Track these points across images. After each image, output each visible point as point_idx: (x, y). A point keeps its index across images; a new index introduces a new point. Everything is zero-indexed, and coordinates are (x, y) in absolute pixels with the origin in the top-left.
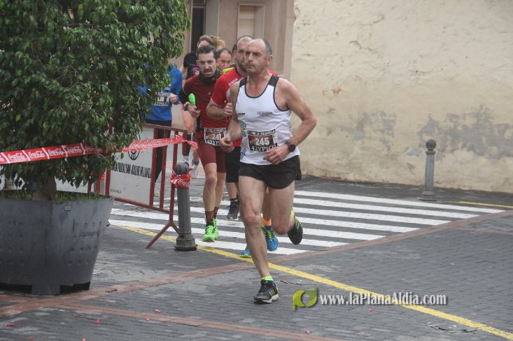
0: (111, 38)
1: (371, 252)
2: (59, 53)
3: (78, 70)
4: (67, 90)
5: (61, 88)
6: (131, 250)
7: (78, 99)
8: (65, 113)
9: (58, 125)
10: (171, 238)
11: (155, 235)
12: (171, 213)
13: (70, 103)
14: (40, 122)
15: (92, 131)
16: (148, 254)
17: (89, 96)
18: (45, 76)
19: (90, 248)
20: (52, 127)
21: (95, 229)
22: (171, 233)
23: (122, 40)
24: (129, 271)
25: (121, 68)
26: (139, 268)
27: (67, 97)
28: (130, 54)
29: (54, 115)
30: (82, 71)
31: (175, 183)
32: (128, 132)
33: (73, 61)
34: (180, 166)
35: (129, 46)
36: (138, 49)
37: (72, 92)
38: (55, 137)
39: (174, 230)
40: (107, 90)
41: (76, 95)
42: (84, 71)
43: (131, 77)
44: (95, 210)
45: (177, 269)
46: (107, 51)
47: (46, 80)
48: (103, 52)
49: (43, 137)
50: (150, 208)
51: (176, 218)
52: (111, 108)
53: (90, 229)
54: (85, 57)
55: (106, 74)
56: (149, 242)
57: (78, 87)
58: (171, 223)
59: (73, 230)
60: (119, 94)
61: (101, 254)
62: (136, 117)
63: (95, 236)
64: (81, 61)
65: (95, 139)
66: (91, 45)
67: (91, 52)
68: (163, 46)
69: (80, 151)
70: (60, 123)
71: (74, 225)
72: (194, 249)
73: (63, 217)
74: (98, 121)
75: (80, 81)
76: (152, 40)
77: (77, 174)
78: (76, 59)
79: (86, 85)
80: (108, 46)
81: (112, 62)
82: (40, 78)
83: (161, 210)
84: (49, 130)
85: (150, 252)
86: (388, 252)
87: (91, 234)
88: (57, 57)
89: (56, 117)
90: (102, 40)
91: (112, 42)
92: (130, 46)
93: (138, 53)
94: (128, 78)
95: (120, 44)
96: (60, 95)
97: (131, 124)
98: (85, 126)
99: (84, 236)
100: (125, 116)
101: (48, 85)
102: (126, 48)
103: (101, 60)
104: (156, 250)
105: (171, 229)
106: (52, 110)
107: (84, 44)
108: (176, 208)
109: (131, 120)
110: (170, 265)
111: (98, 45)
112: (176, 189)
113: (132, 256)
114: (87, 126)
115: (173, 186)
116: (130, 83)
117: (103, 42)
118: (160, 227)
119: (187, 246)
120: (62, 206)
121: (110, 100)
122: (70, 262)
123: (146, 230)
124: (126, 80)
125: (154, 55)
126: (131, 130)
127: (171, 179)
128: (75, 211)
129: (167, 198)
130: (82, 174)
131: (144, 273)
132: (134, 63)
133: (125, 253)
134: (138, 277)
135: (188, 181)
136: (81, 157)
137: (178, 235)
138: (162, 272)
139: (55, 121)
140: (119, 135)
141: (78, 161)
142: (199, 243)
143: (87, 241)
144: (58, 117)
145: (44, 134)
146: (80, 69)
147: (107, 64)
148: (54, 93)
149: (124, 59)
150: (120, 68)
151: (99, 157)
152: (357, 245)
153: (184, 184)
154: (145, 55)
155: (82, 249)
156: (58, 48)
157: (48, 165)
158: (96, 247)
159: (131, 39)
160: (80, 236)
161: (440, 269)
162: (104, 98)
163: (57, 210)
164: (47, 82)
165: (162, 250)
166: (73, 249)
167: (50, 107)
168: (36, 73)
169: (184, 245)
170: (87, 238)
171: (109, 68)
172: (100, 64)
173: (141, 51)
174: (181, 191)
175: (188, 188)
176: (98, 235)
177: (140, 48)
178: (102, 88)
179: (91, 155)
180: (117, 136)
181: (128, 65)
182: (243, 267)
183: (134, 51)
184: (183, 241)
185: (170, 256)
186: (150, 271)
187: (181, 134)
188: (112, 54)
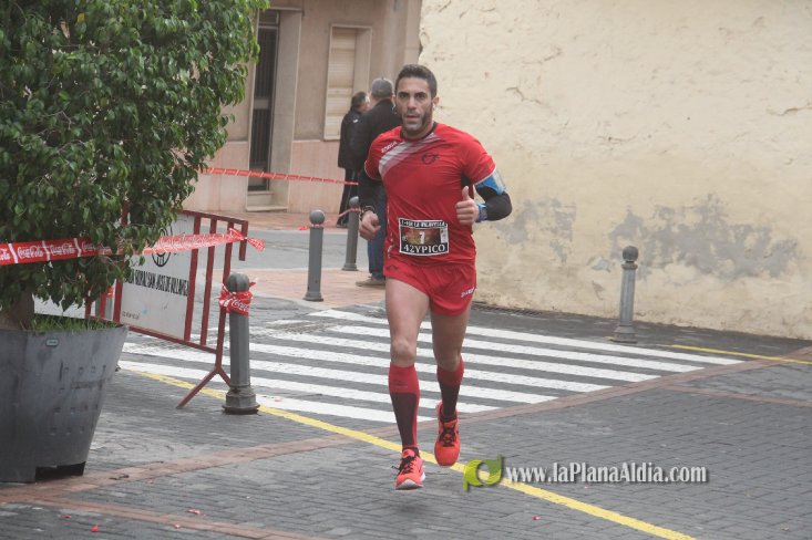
0: (129, 69)
1: (536, 423)
2: (44, 91)
3: (73, 120)
4: (55, 151)
5: (47, 149)
6: (153, 411)
7: (73, 166)
8: (51, 190)
9: (40, 209)
10: (218, 392)
11: (192, 387)
12: (219, 352)
13: (60, 172)
14: (10, 204)
15: (95, 218)
16: (180, 418)
17: (91, 162)
18: (20, 128)
19: (86, 407)
20: (30, 211)
21: (95, 377)
22: (217, 385)
23: (147, 73)
24: (148, 445)
25: (145, 118)
26: (163, 441)
27: (55, 163)
28: (159, 96)
29: (33, 191)
30: (80, 121)
31: (226, 304)
32: (152, 221)
33: (66, 104)
34: (234, 278)
35: (158, 84)
36: (173, 89)
37: (64, 156)
38: (33, 227)
39: (222, 380)
40: (121, 153)
41: (71, 159)
42: (83, 122)
43: (161, 134)
44: (96, 348)
45: (226, 443)
46: (123, 91)
47: (22, 134)
48: (116, 92)
49: (14, 227)
50: (186, 343)
51: (226, 361)
52: (126, 183)
53: (88, 376)
54: (87, 98)
55: (121, 128)
56: (182, 398)
57: (73, 148)
58: (218, 369)
59: (60, 377)
60: (139, 161)
61: (104, 416)
62: (166, 199)
63: (95, 389)
64: (79, 106)
65: (99, 232)
66: (96, 81)
67: (97, 90)
68: (214, 85)
70: (42, 206)
71: (62, 370)
72: (254, 411)
73: (44, 357)
74: (105, 204)
75: (76, 137)
76: (196, 75)
77: (68, 290)
78: (71, 101)
79: (86, 144)
80: (125, 83)
81: (130, 108)
82: (13, 130)
83: (202, 347)
84: (25, 216)
85: (185, 414)
86: (562, 423)
87: (89, 385)
88: (40, 96)
89: (36, 195)
90: (114, 72)
91: (132, 77)
92: (160, 84)
93: (173, 95)
94: (156, 136)
95: (145, 79)
96: (44, 160)
97: (159, 210)
98: (83, 212)
99: (78, 388)
100: (150, 197)
101: (26, 142)
102: (154, 87)
103: (112, 106)
104: (192, 411)
105: (217, 378)
106: (31, 184)
107: (86, 78)
108: (227, 344)
109: (159, 204)
110: (214, 437)
111: (108, 80)
112: (228, 315)
113: (153, 420)
114: (87, 212)
115: (223, 310)
116: (159, 144)
117: (116, 76)
118: (201, 375)
119: (243, 407)
120: (42, 338)
121: (127, 170)
122: (54, 429)
123: (177, 378)
124: (152, 139)
125: (198, 99)
126: (158, 219)
127: (220, 299)
128: (66, 348)
129: (213, 328)
130: (76, 290)
131: (172, 450)
132: (166, 111)
133: (143, 416)
134: (163, 455)
135: (248, 302)
136: (73, 259)
137: (229, 388)
138: (202, 447)
139: (35, 201)
140: (140, 228)
141: (69, 267)
142: (265, 404)
143: (82, 395)
144: (40, 195)
145: (16, 222)
146: (77, 118)
147: (122, 111)
148: (35, 156)
149: (150, 104)
150: (143, 119)
151: (104, 262)
152: (513, 411)
153: (242, 307)
154: (185, 99)
155: (73, 409)
156: (42, 82)
157: (21, 272)
158: (96, 406)
159: (161, 73)
160: (71, 388)
161: (643, 453)
162: (115, 166)
163: (35, 345)
164: (24, 138)
165: (202, 413)
166: (58, 409)
167: (28, 179)
168: (5, 123)
169: (239, 404)
170: (83, 390)
171: (124, 119)
172: (110, 112)
173: (177, 92)
174: (236, 318)
175: (246, 314)
176: (101, 386)
177: (176, 87)
178: (113, 149)
179: (91, 258)
180: (136, 228)
181: (156, 114)
182: (332, 443)
183: (167, 92)
184: (237, 399)
185: (215, 422)
186: (182, 445)
187: (238, 227)
188: (131, 96)
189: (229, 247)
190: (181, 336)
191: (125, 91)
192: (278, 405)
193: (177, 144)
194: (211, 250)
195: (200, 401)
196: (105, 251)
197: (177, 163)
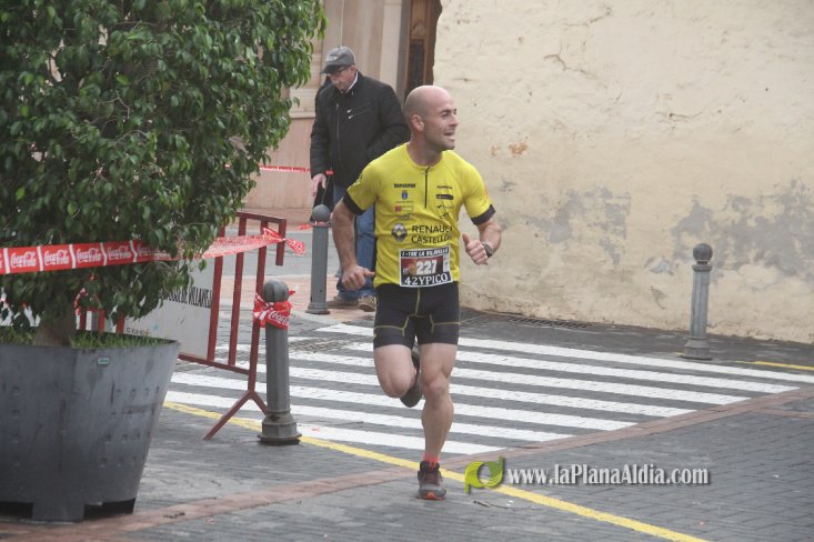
0: (194, 51)
1: (621, 453)
2: (99, 75)
3: (134, 108)
4: (112, 144)
5: (103, 141)
6: (180, 443)
7: (134, 160)
8: (109, 187)
9: (95, 208)
10: (252, 420)
11: (219, 416)
12: (251, 375)
13: (118, 167)
14: (61, 203)
15: (154, 218)
16: (212, 449)
17: (152, 155)
18: (73, 117)
19: (139, 435)
20: (85, 211)
21: (148, 400)
22: (248, 414)
23: (212, 53)
24: (190, 480)
25: (210, 104)
26: (207, 475)
27: (112, 157)
28: (226, 78)
29: (89, 189)
30: (141, 108)
31: (262, 317)
32: (212, 220)
33: (125, 90)
34: (271, 286)
35: (224, 65)
36: (238, 71)
37: (122, 149)
38: (87, 230)
39: (258, 409)
40: (184, 145)
41: (131, 153)
42: (144, 109)
43: (225, 124)
44: (150, 365)
45: (278, 478)
46: (188, 73)
47: (77, 123)
48: (180, 76)
49: (64, 229)
50: (209, 361)
51: (261, 388)
52: (187, 178)
53: (141, 400)
54: (149, 83)
55: (181, 118)
56: (210, 428)
57: (132, 139)
58: (251, 394)
59: (112, 401)
60: (202, 152)
62: (226, 195)
63: (148, 414)
64: (139, 91)
65: (159, 233)
66: (160, 62)
67: (158, 73)
68: (280, 65)
69: (128, 255)
70: (98, 205)
71: (114, 392)
72: (295, 441)
73: (93, 378)
74: (167, 202)
75: (136, 127)
76: (260, 55)
77: (122, 299)
78: (131, 87)
79: (148, 135)
80: (189, 66)
81: (196, 93)
82: (65, 120)
83: (230, 367)
84: (77, 219)
85: (216, 446)
86: (651, 453)
87: (141, 410)
88: (95, 81)
89: (93, 193)
90: (178, 53)
91: (197, 58)
92: (227, 65)
93: (241, 77)
94: (220, 123)
95: (210, 61)
96: (101, 153)
97: (219, 208)
98: (142, 210)
99: (130, 412)
100: (209, 194)
101: (80, 134)
102: (219, 68)
103: (173, 91)
104: (223, 442)
105: (251, 405)
106: (85, 181)
107: (146, 59)
108: (262, 368)
109: (219, 200)
110: (264, 471)
111: (171, 61)
112: (263, 331)
113: (185, 453)
114: (147, 213)
115: (257, 324)
116: (223, 133)
117: (181, 57)
118: (230, 403)
119: (283, 436)
120: (93, 356)
121: (188, 164)
122: (105, 460)
124: (216, 127)
125: (263, 81)
126: (217, 218)
127: (255, 311)
128: (118, 367)
129: (243, 348)
130: (131, 299)
131: (220, 485)
132: (233, 96)
133: (169, 448)
134: (211, 491)
135: (287, 314)
136: (127, 265)
137: (264, 416)
138: (252, 482)
139: (89, 200)
140: (200, 227)
141: (124, 274)
142: (306, 433)
143: (134, 421)
144: (96, 193)
145: (68, 224)
146: (137, 105)
147: (185, 96)
148: (90, 148)
149: (215, 88)
150: (206, 106)
151: (158, 267)
152: (589, 440)
153: (279, 320)
154: (251, 82)
155: (125, 436)
156: (97, 64)
157: (70, 281)
158: (148, 434)
159: (227, 53)
160: (123, 413)
161: (755, 485)
162: (178, 158)
163: (84, 365)
164: (78, 129)
165: (236, 444)
166: (109, 437)
167: (81, 175)
168: (56, 112)
169: (277, 433)
170: (135, 416)
171: (188, 106)
172: (173, 98)
173: (245, 73)
174: (273, 334)
175: (285, 328)
176: (153, 410)
177: (242, 68)
178: (174, 140)
179: (146, 263)
180: (195, 228)
181: (221, 99)
182: (395, 476)
183: (233, 74)
184: (276, 427)
185: (253, 454)
186: (229, 480)
187: (275, 227)
188: (196, 80)
189: (262, 252)
190: (203, 355)
191: (188, 74)
192: (316, 434)
193: (242, 132)
194: (240, 257)
195: (230, 431)
196: (160, 255)
197: (236, 154)
